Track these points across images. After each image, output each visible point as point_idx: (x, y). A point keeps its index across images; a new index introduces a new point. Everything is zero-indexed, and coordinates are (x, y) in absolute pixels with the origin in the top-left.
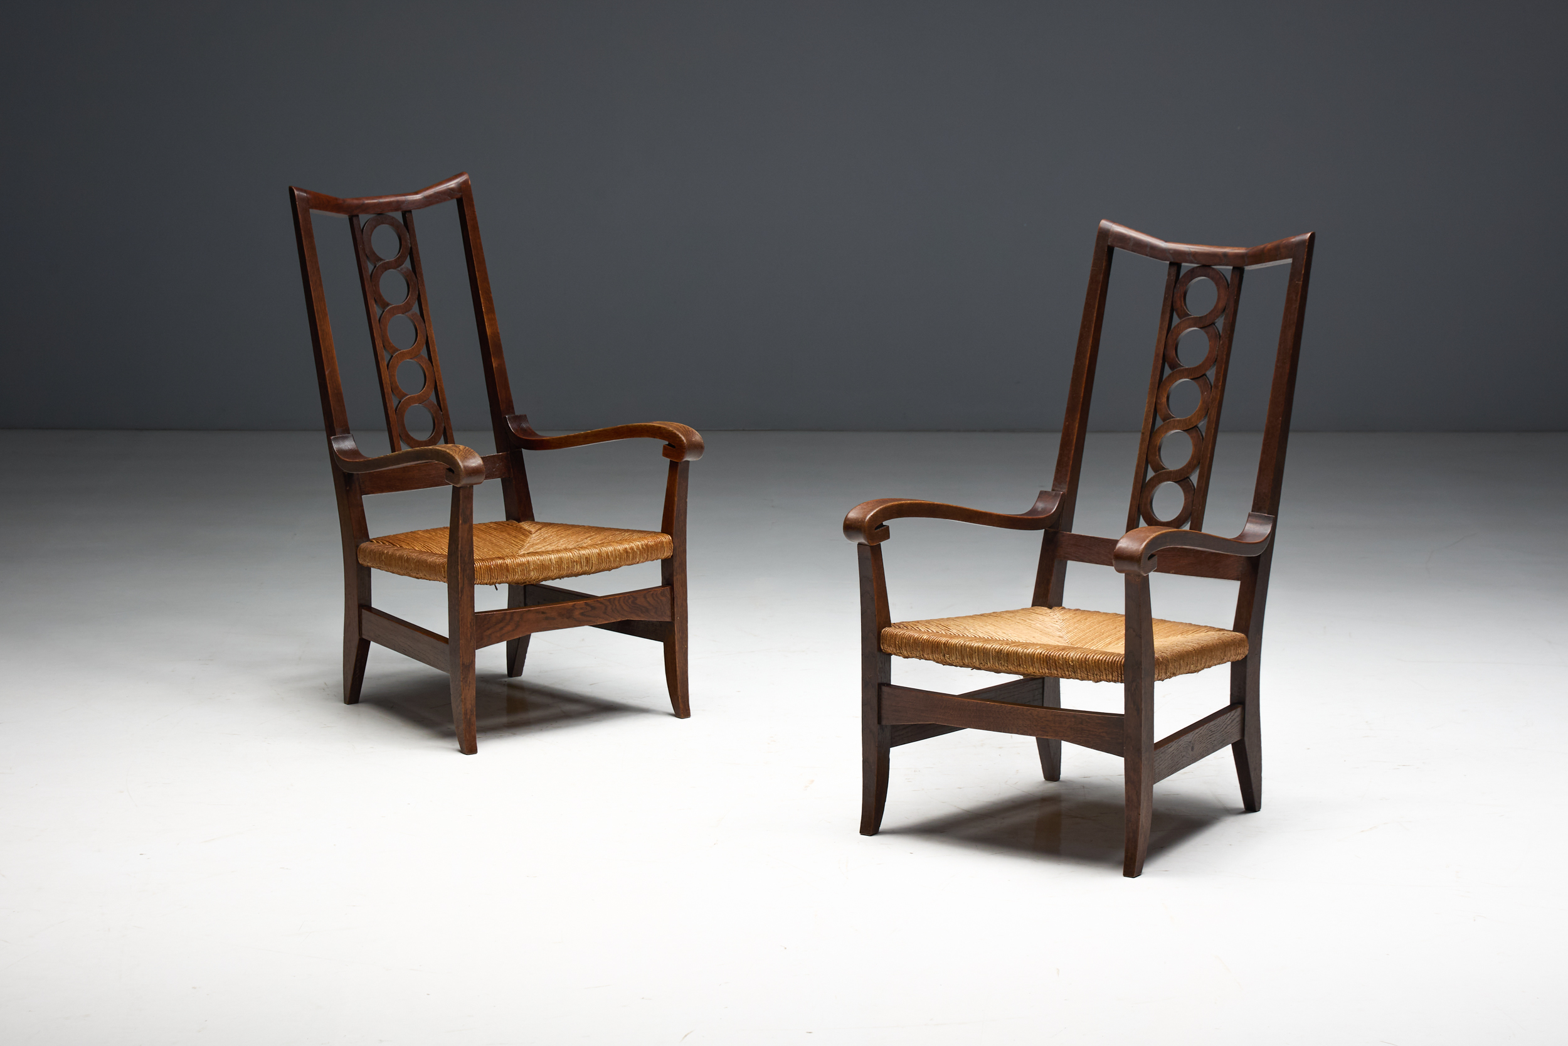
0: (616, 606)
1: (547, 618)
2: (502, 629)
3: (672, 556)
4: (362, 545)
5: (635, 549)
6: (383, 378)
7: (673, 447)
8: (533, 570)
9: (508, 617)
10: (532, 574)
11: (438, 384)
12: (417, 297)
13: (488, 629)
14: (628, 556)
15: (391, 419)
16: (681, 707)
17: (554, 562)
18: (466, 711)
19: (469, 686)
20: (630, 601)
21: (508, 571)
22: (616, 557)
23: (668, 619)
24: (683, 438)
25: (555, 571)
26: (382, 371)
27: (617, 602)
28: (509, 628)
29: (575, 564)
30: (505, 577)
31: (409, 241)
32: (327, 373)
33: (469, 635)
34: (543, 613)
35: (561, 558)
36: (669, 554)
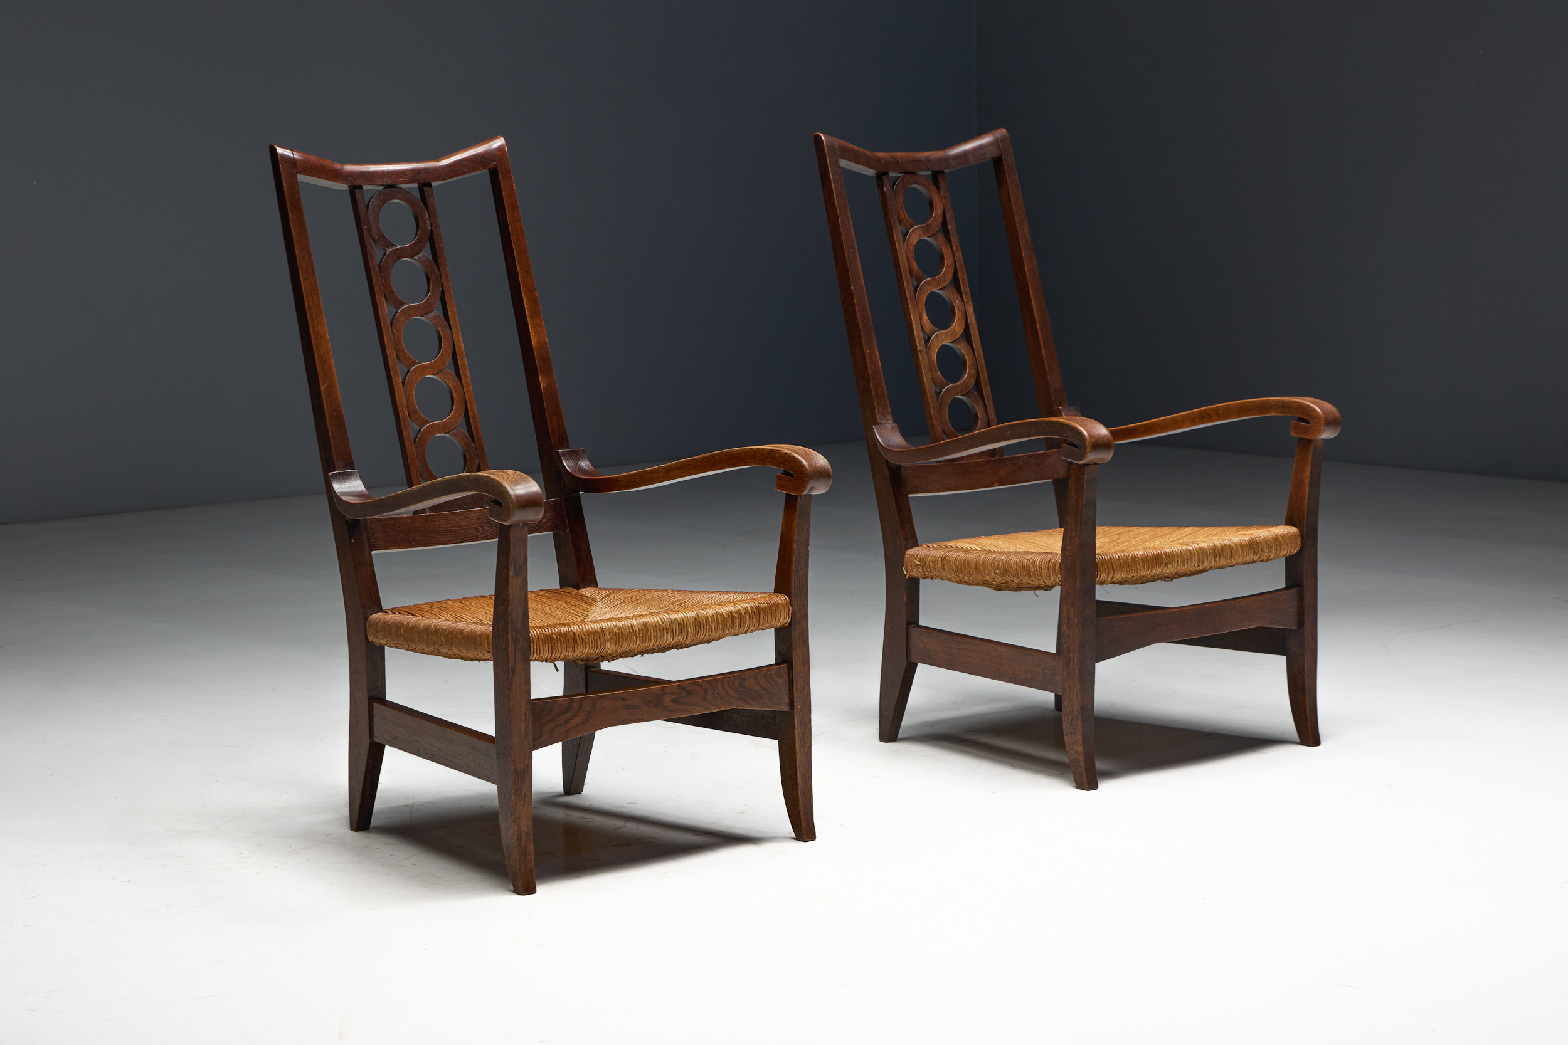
0: (718, 690)
1: (628, 707)
2: (567, 721)
3: (790, 623)
4: (372, 616)
5: (743, 613)
6: (397, 398)
7: (792, 475)
8: (609, 640)
9: (576, 705)
10: (608, 646)
11: (469, 409)
12: (440, 294)
13: (550, 721)
14: (734, 623)
15: (408, 453)
16: (803, 827)
17: (637, 630)
18: (521, 835)
19: (524, 801)
20: (736, 683)
21: (575, 641)
22: (718, 624)
23: (786, 709)
24: (805, 462)
25: (638, 642)
26: (396, 389)
27: (719, 684)
28: (577, 720)
29: (665, 632)
30: (571, 650)
31: (428, 222)
32: (323, 389)
33: (523, 729)
34: (623, 699)
35: (645, 625)
36: (786, 621)
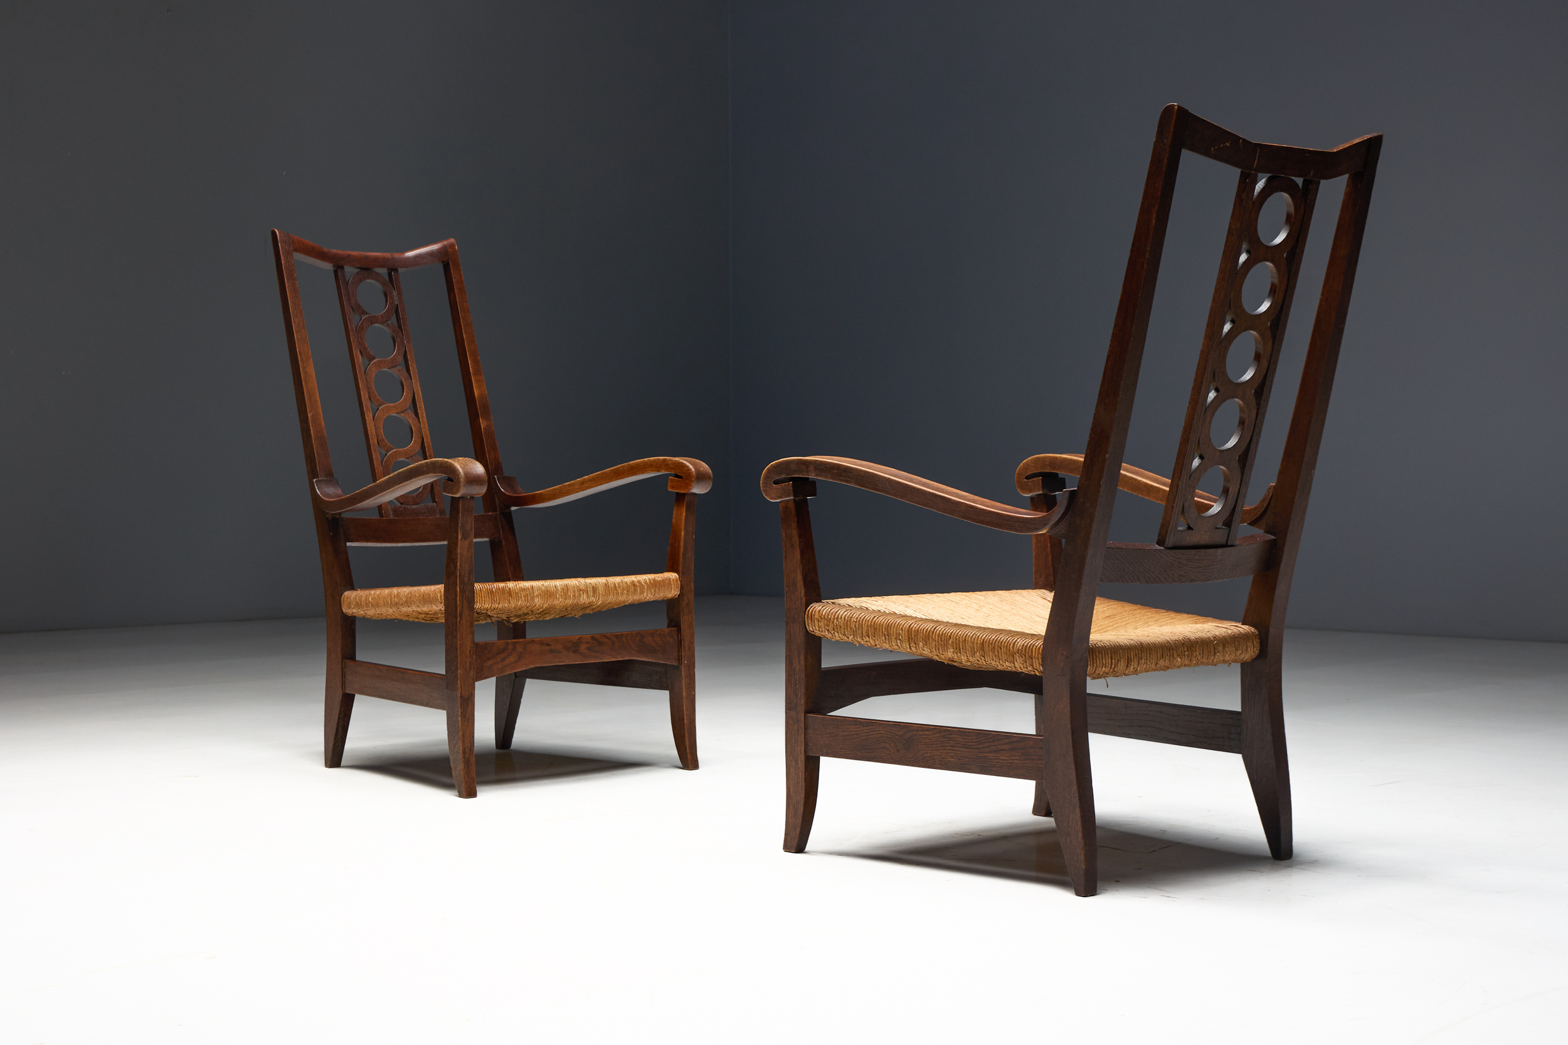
1: (552, 651)
2: (503, 660)
3: (679, 595)
4: (347, 593)
5: (643, 583)
6: (369, 429)
7: (681, 477)
8: (537, 596)
9: (510, 647)
10: (536, 600)
11: (425, 441)
12: (403, 353)
13: (489, 659)
14: (635, 590)
15: (376, 471)
16: (688, 758)
18: (465, 749)
19: (468, 722)
20: (637, 638)
21: (511, 595)
22: (624, 590)
23: (675, 663)
24: (691, 467)
25: (560, 599)
26: (368, 422)
27: (624, 639)
28: (511, 659)
29: (581, 593)
30: (507, 602)
31: (395, 298)
32: (309, 416)
33: (468, 664)
34: (548, 645)
36: (676, 593)
